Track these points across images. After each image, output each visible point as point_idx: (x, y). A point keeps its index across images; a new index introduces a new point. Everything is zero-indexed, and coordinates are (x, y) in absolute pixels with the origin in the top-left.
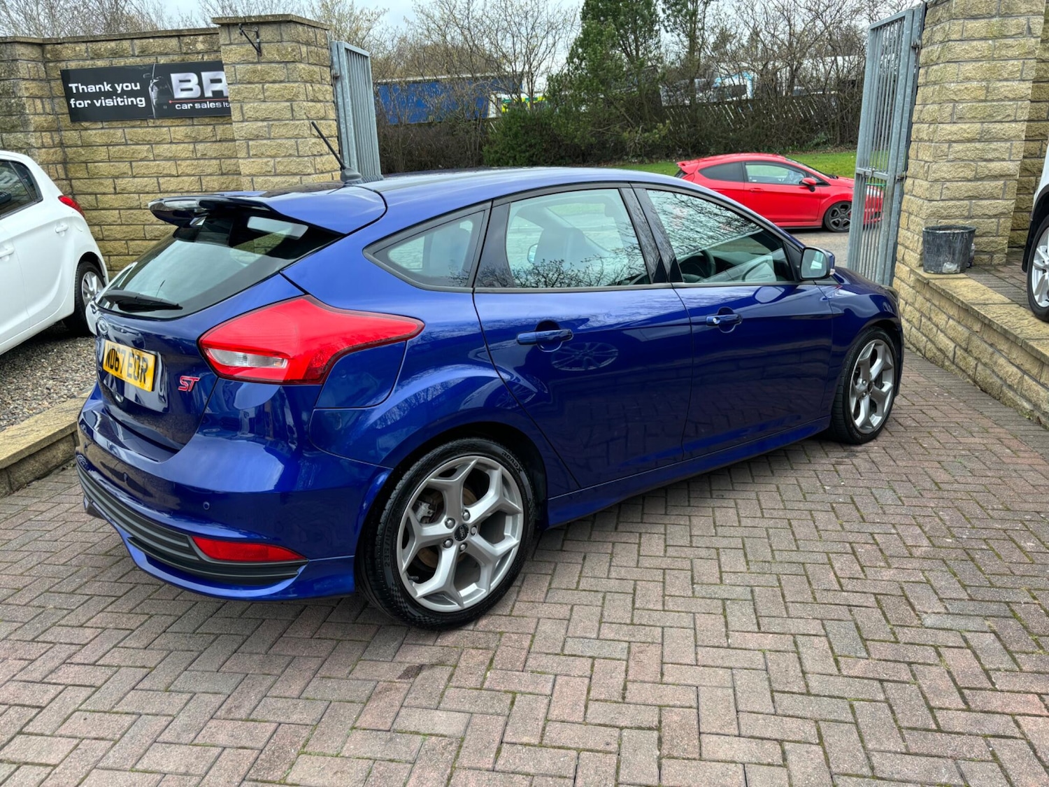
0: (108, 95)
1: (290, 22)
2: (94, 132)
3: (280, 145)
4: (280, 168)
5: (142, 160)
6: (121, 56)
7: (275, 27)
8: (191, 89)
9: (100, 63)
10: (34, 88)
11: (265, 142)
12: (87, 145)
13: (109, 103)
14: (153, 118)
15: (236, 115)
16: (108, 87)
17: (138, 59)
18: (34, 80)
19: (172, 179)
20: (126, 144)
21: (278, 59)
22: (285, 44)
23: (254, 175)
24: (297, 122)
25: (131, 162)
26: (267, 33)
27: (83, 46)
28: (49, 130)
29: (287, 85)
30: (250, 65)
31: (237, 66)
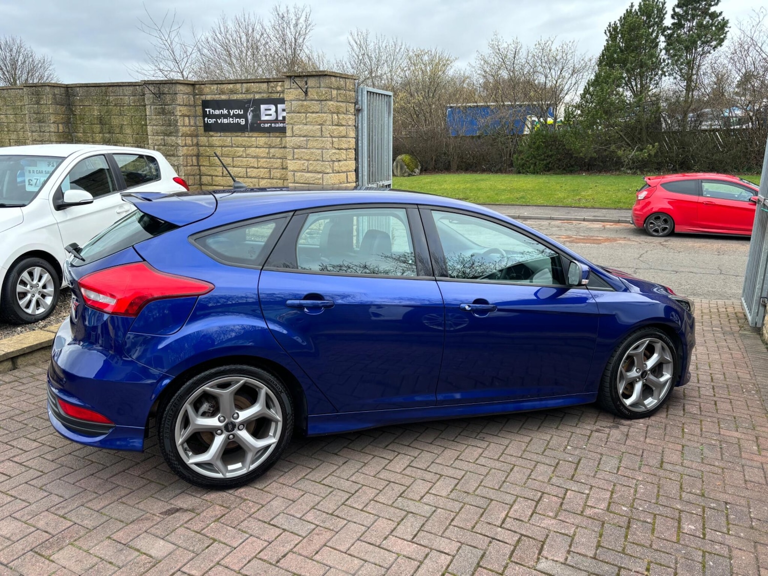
0: (225, 116)
1: (326, 75)
2: (216, 138)
3: (312, 153)
4: (311, 168)
5: (239, 157)
6: (235, 93)
7: (317, 78)
8: (271, 115)
9: (223, 97)
10: (184, 110)
11: (304, 150)
12: (211, 146)
13: (225, 121)
14: (247, 131)
15: (289, 133)
16: (225, 112)
17: (244, 95)
18: (186, 105)
19: (254, 170)
20: (232, 147)
21: (316, 98)
22: (321, 89)
23: (296, 171)
24: (324, 139)
25: (233, 158)
26: (312, 82)
27: (215, 86)
28: (191, 136)
29: (320, 114)
30: (300, 102)
31: (293, 102)
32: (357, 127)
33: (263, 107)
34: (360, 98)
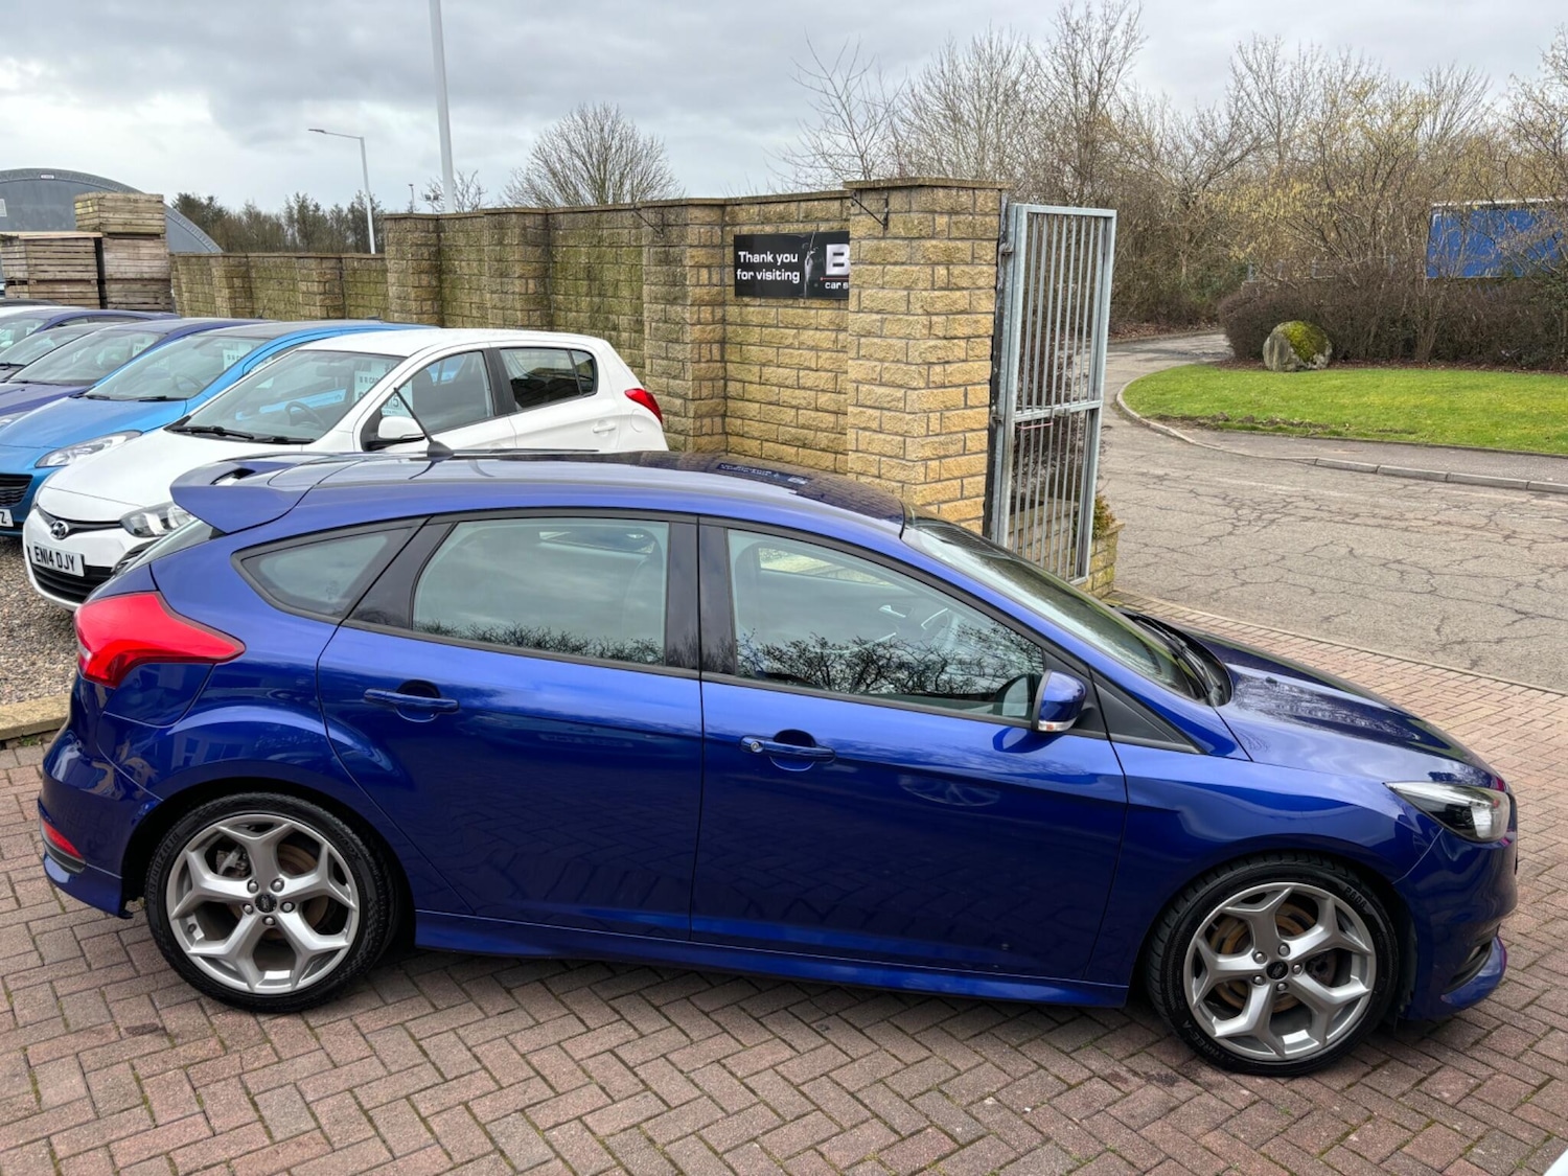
0: (770, 267)
1: (921, 186)
2: (752, 309)
3: (890, 346)
4: (886, 377)
5: (787, 347)
6: (787, 221)
7: (905, 192)
8: (842, 265)
9: (769, 229)
10: (701, 255)
11: (876, 340)
12: (745, 324)
13: (769, 276)
14: (802, 297)
15: (853, 303)
16: (770, 258)
17: (801, 225)
18: (704, 246)
19: (811, 373)
20: (777, 327)
21: (903, 234)
22: (912, 215)
23: (859, 382)
24: (911, 318)
25: (778, 348)
26: (897, 201)
27: (756, 209)
28: (712, 304)
29: (908, 267)
30: (875, 242)
31: (863, 242)
32: (1000, 292)
33: (831, 248)
34: (1011, 229)
